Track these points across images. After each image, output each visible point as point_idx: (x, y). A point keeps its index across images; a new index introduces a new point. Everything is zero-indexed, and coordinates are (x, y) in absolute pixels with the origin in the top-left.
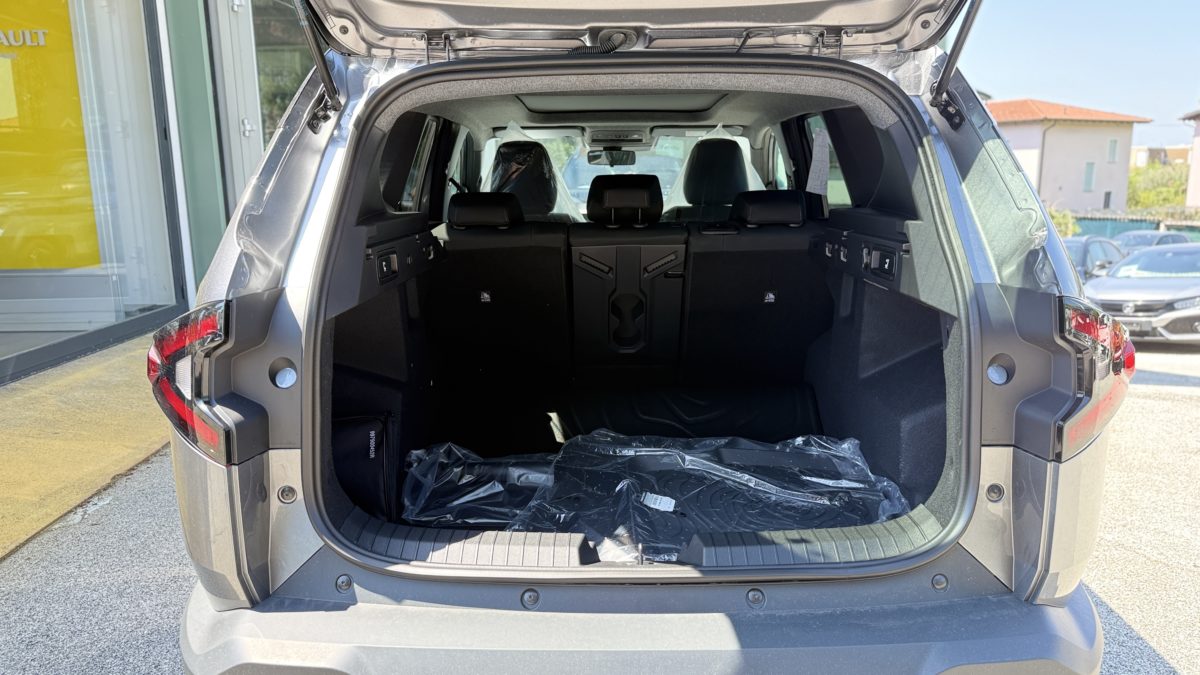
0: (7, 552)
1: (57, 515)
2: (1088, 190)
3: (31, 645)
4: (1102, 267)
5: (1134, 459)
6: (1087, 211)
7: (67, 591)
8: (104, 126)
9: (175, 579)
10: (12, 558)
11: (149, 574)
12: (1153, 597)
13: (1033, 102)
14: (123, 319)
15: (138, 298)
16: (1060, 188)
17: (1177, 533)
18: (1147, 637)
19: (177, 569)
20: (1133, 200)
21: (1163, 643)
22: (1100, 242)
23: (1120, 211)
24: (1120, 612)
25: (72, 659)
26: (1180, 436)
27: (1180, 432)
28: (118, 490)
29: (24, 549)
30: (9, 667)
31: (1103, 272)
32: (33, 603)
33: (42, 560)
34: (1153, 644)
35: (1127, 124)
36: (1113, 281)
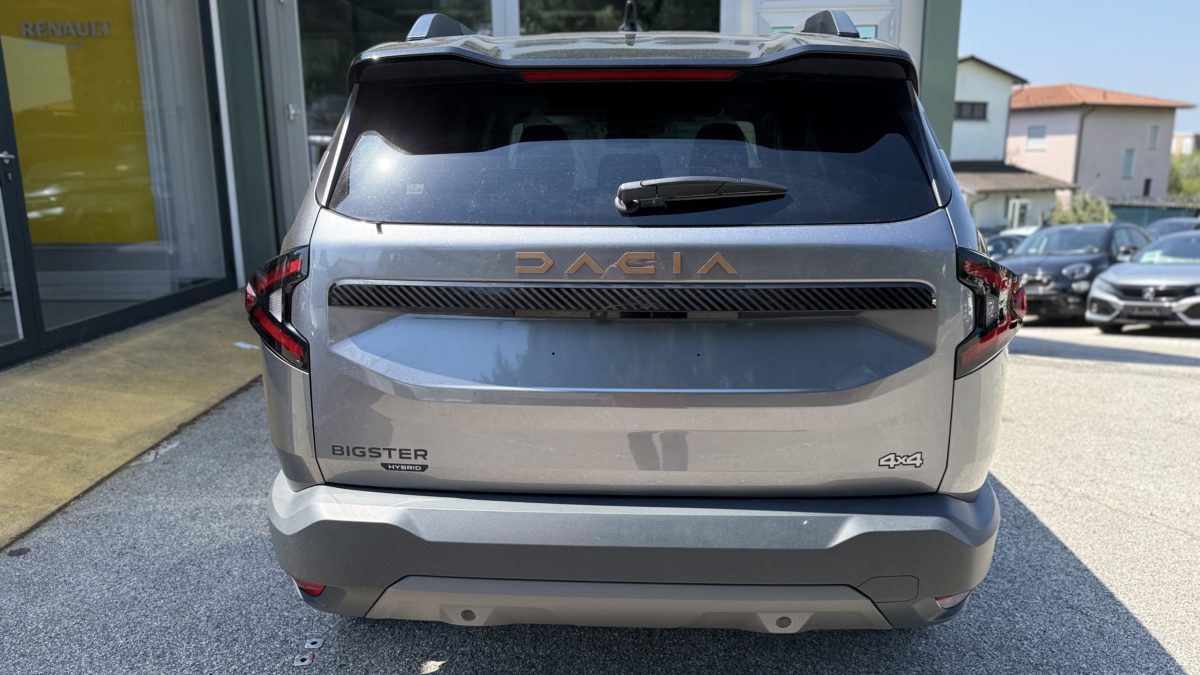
0: (93, 483)
1: (133, 455)
2: (1127, 177)
3: (121, 555)
4: (1127, 252)
5: (1116, 426)
6: (1124, 199)
7: (148, 515)
8: (161, 110)
9: (239, 507)
10: (98, 488)
11: (216, 503)
12: (1106, 538)
13: (1072, 86)
14: (177, 290)
15: (189, 272)
16: (1098, 175)
17: (1141, 487)
18: (1094, 570)
19: (240, 500)
20: (1175, 187)
21: (1107, 574)
22: (1126, 228)
23: (1160, 198)
24: (1073, 549)
25: (157, 566)
26: (1167, 407)
27: (1167, 404)
28: (185, 435)
29: (108, 482)
30: (106, 570)
31: (1127, 258)
32: (119, 523)
33: (124, 491)
34: (1098, 575)
35: (1169, 110)
36: (1134, 267)
